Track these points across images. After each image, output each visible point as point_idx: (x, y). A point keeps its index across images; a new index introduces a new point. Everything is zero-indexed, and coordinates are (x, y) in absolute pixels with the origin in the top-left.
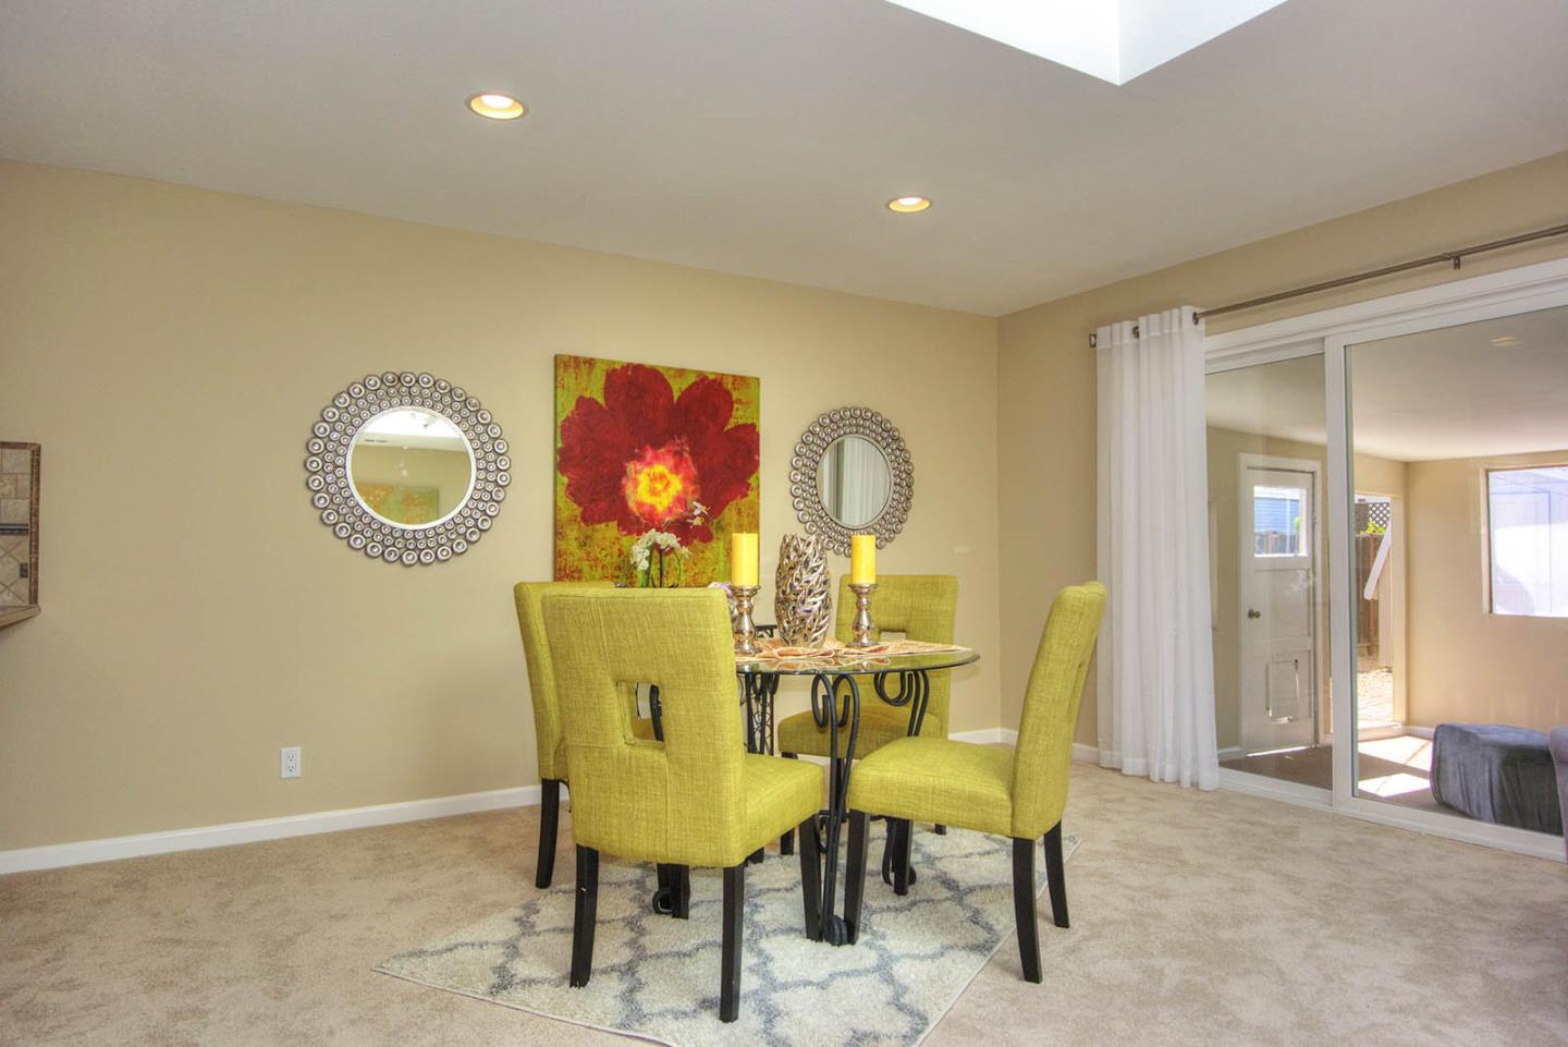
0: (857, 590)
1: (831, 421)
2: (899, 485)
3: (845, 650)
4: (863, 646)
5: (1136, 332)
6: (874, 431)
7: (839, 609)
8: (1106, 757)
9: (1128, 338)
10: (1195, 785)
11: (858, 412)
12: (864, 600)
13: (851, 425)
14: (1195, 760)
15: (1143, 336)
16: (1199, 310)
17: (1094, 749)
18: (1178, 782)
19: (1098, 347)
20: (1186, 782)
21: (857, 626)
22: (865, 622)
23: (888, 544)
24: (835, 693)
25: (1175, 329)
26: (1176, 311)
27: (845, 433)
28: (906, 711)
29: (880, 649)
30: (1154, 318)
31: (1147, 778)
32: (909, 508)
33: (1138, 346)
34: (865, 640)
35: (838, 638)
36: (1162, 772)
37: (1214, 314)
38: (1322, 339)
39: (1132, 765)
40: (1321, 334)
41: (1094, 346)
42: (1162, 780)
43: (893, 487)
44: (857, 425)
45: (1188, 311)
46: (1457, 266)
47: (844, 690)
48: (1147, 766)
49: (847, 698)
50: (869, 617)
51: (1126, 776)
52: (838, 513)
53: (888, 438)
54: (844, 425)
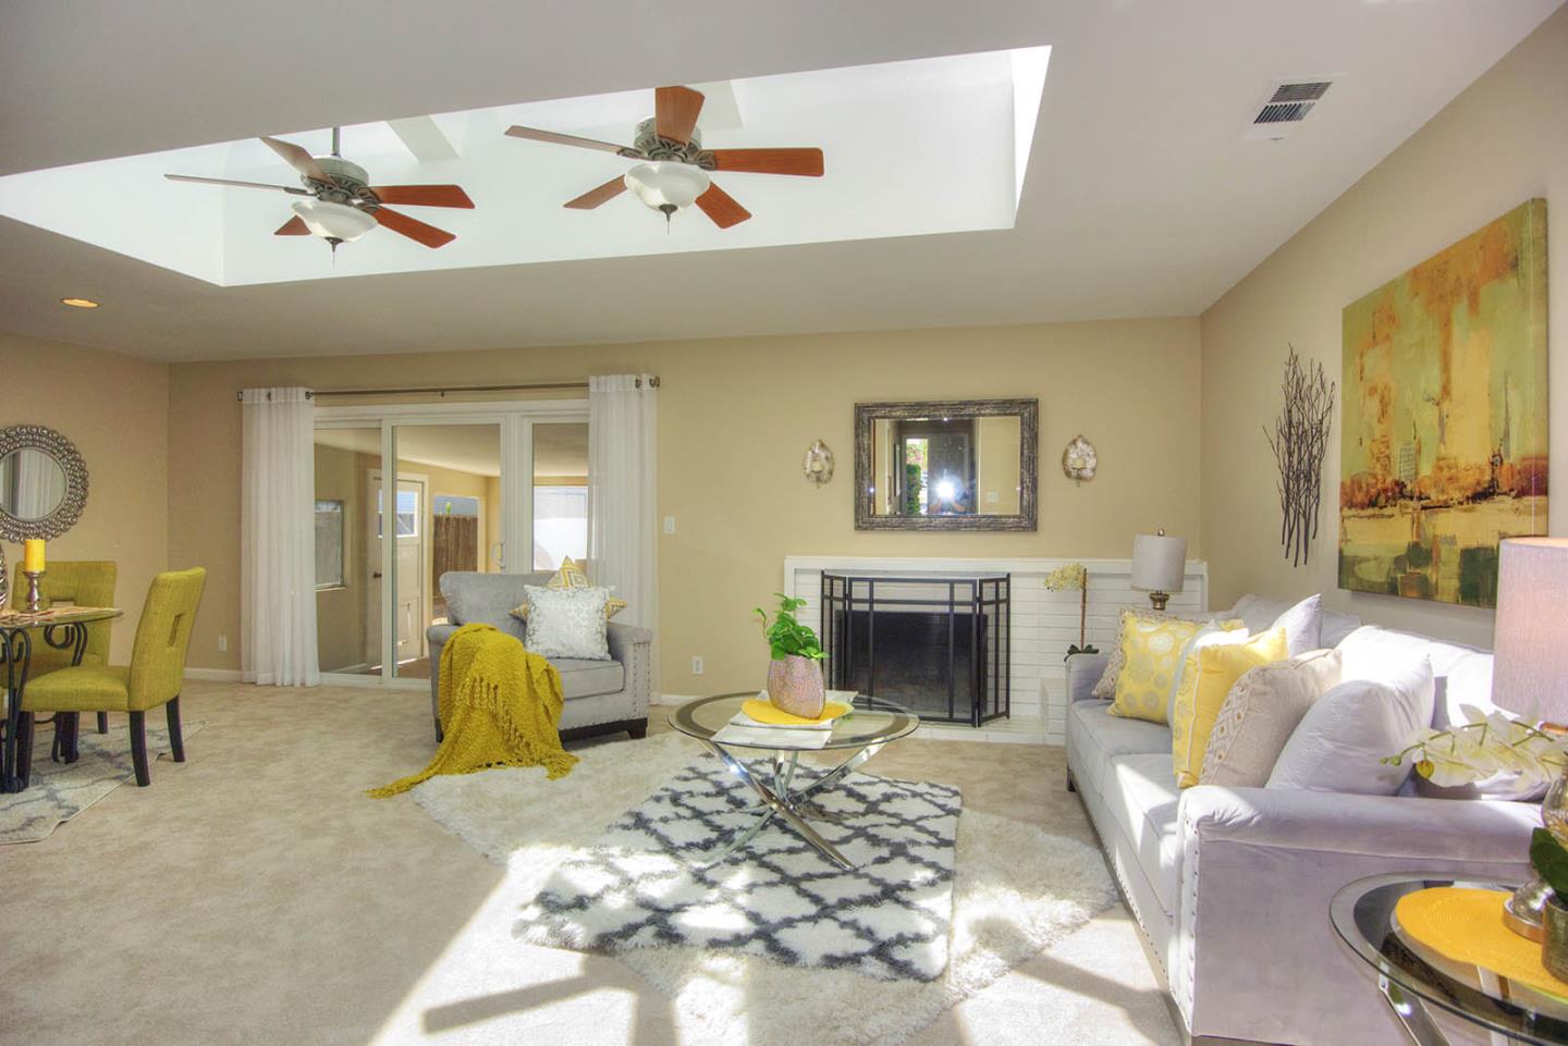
0: (30, 576)
1: (7, 436)
2: (74, 487)
3: (19, 615)
4: (35, 612)
5: (269, 395)
6: (51, 445)
7: (14, 589)
8: (247, 675)
9: (263, 400)
10: (303, 685)
11: (35, 430)
12: (36, 582)
13: (27, 439)
14: (304, 669)
15: (274, 401)
16: (311, 391)
17: (239, 673)
18: (292, 685)
19: (244, 402)
20: (297, 684)
21: (30, 598)
22: (36, 596)
23: (64, 534)
24: (12, 641)
25: (294, 401)
26: (294, 389)
27: (21, 446)
28: (70, 653)
29: (49, 613)
30: (281, 390)
31: (274, 685)
32: (84, 506)
33: (270, 406)
34: (36, 608)
35: (13, 607)
36: (283, 680)
37: (321, 394)
38: (381, 420)
39: (263, 677)
40: (379, 418)
41: (241, 400)
42: (283, 685)
43: (68, 490)
44: (33, 440)
45: (302, 391)
46: (443, 395)
47: (19, 638)
48: (274, 677)
49: (21, 644)
50: (39, 593)
51: (261, 686)
52: (14, 510)
53: (62, 450)
54: (21, 439)
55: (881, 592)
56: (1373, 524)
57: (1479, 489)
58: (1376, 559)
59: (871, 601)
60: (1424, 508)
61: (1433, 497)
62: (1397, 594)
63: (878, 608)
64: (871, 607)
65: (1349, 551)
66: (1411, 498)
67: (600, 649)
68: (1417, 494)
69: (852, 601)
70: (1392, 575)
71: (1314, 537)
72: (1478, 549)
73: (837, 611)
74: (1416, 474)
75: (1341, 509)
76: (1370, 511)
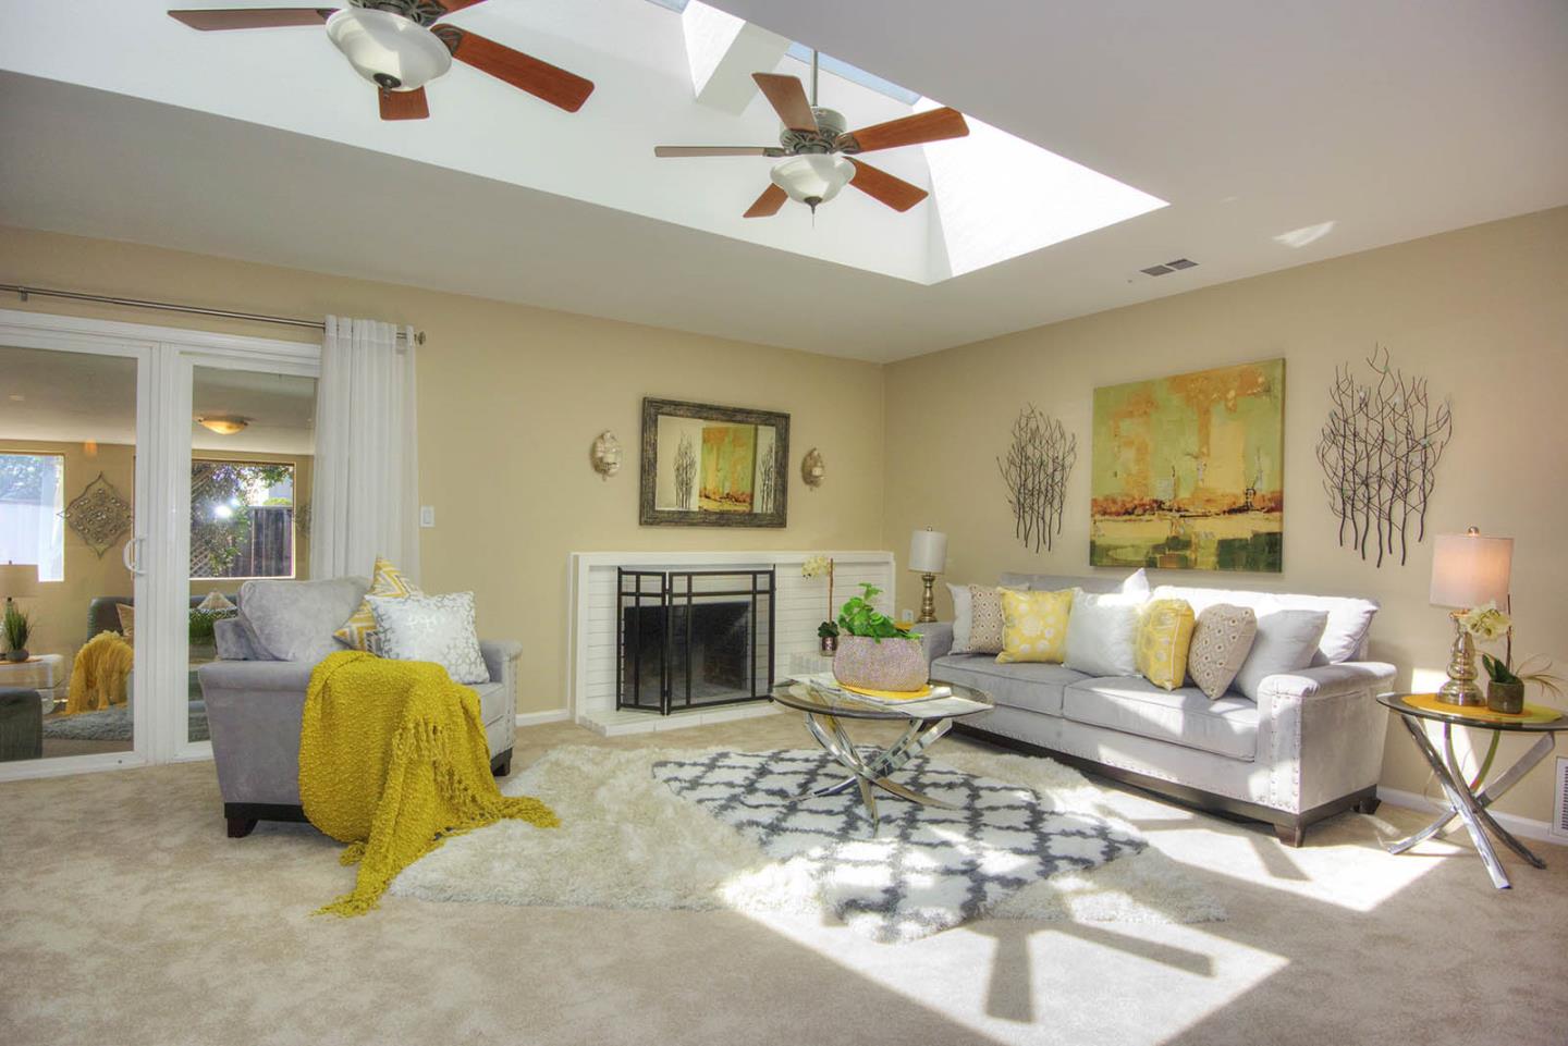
55: (700, 584)
56: (1127, 525)
57: (1234, 507)
58: (1133, 546)
59: (690, 595)
60: (1181, 516)
61: (1191, 510)
62: (1156, 567)
63: (695, 600)
64: (689, 601)
65: (1100, 542)
66: (1171, 510)
67: (481, 671)
68: (1176, 508)
69: (672, 595)
70: (1150, 555)
71: (1059, 532)
72: (1234, 540)
73: (626, 609)
74: (1175, 496)
75: (1093, 516)
76: (1127, 517)
